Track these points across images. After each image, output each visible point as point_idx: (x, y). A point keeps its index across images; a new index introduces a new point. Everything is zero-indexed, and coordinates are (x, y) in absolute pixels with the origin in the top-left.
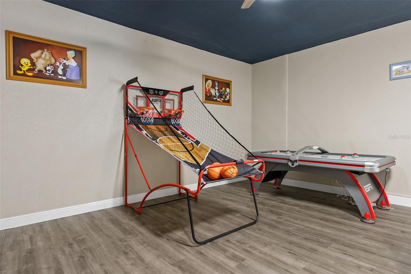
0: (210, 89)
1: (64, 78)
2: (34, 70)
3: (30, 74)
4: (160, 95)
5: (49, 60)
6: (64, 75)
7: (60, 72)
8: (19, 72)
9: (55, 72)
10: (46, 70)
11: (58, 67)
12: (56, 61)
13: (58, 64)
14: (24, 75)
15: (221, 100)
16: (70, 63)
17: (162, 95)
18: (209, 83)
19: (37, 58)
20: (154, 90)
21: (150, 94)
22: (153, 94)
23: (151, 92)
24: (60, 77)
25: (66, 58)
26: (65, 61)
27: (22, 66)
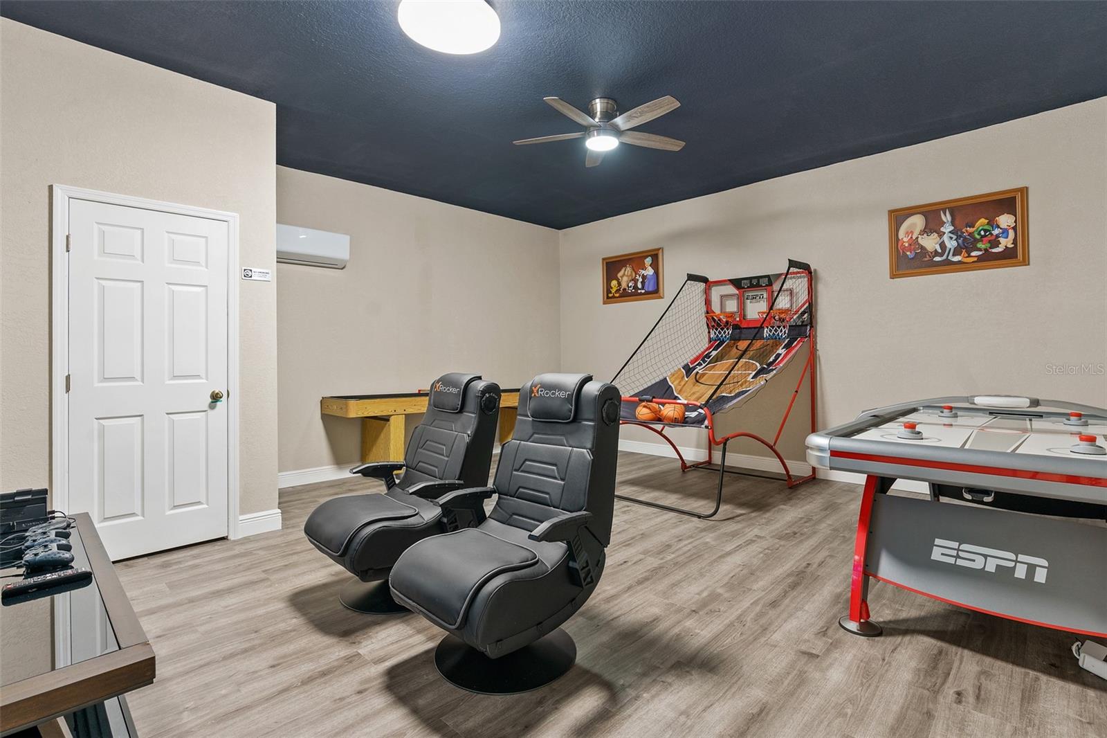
0: (917, 238)
1: (643, 291)
2: (620, 290)
3: (617, 295)
4: (762, 286)
5: (631, 275)
6: (643, 288)
7: (640, 285)
8: (610, 295)
9: (636, 287)
10: (629, 287)
11: (638, 280)
12: (636, 274)
13: (638, 277)
14: (613, 297)
15: (969, 256)
16: (648, 273)
17: (767, 285)
18: (914, 225)
19: (622, 277)
20: (750, 279)
21: (744, 288)
22: (748, 287)
23: (745, 284)
24: (639, 291)
25: (644, 268)
26: (643, 272)
27: (612, 288)
